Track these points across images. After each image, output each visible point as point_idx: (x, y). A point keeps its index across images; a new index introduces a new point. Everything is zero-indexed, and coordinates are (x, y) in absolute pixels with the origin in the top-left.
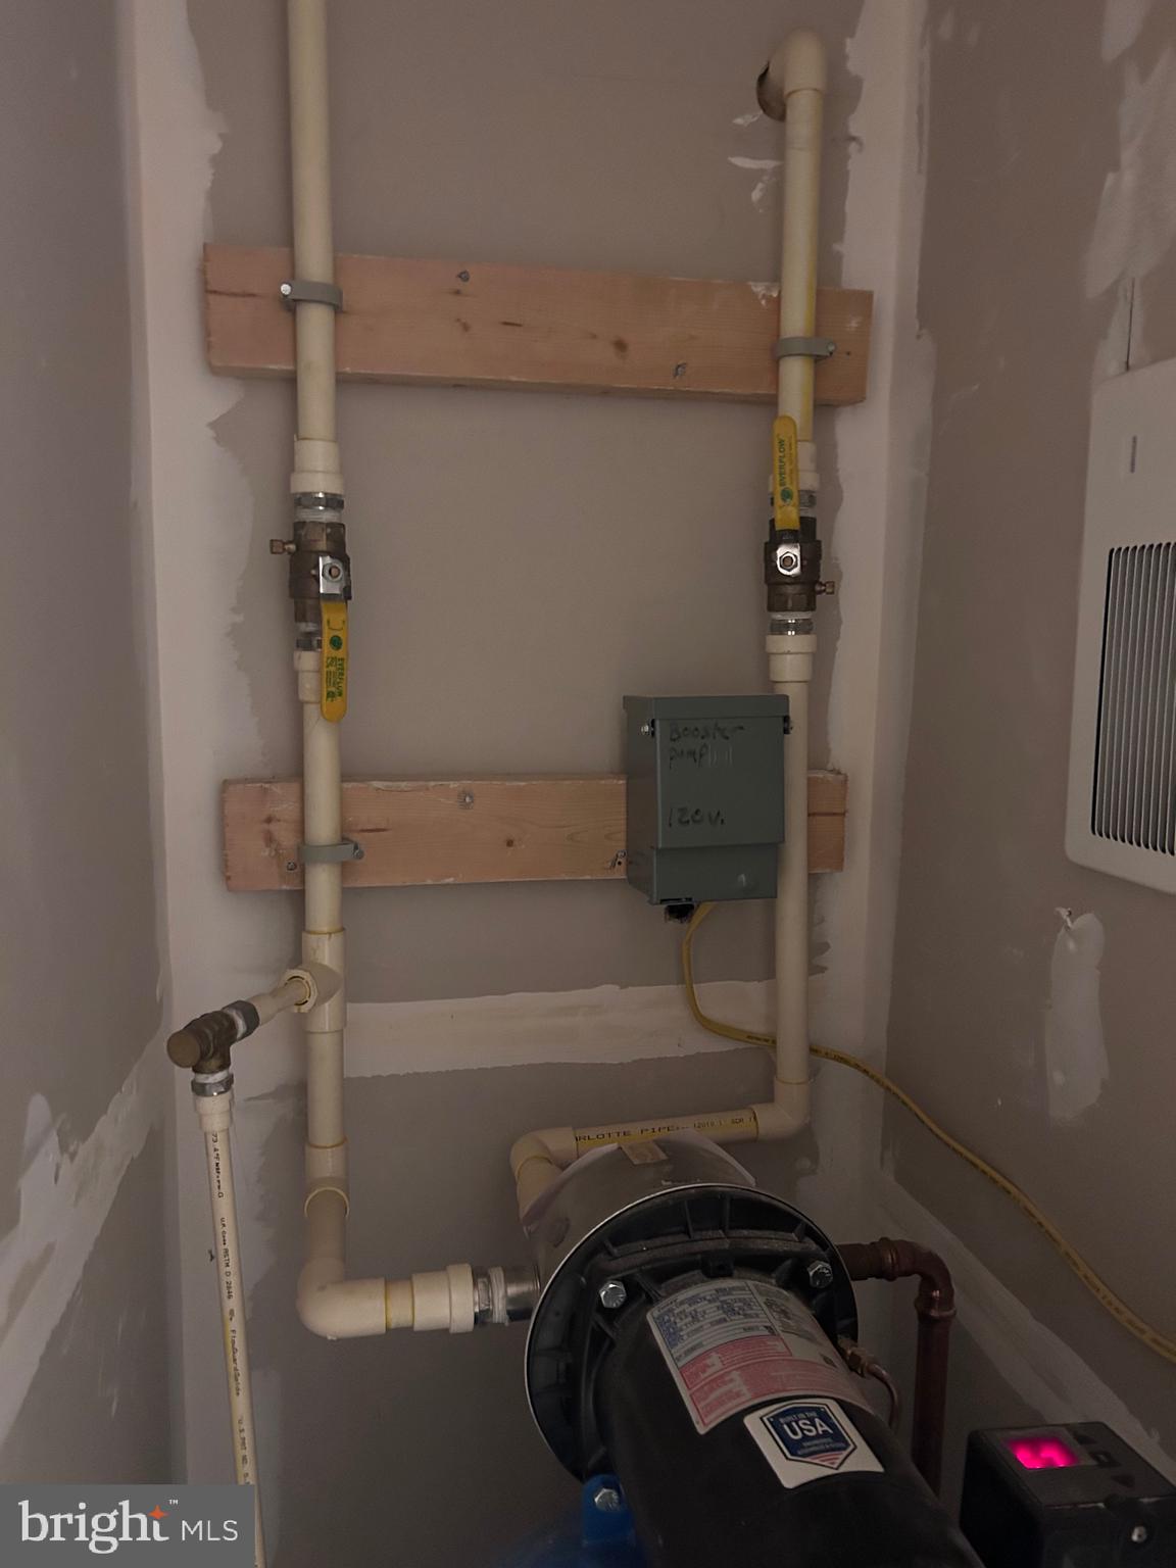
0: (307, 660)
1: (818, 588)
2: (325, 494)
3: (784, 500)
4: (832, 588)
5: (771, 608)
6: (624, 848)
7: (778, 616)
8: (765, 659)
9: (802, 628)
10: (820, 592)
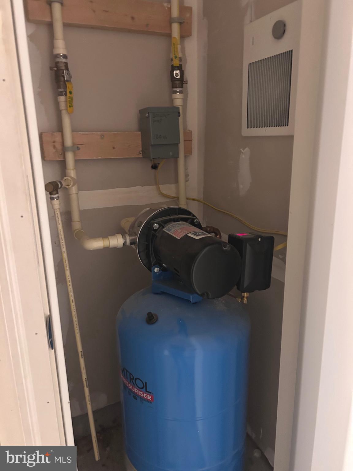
0: (62, 99)
1: (184, 82)
2: (63, 54)
3: (175, 58)
4: (186, 82)
5: (173, 87)
6: (141, 150)
7: (175, 89)
8: (172, 100)
9: (181, 92)
10: (184, 83)
